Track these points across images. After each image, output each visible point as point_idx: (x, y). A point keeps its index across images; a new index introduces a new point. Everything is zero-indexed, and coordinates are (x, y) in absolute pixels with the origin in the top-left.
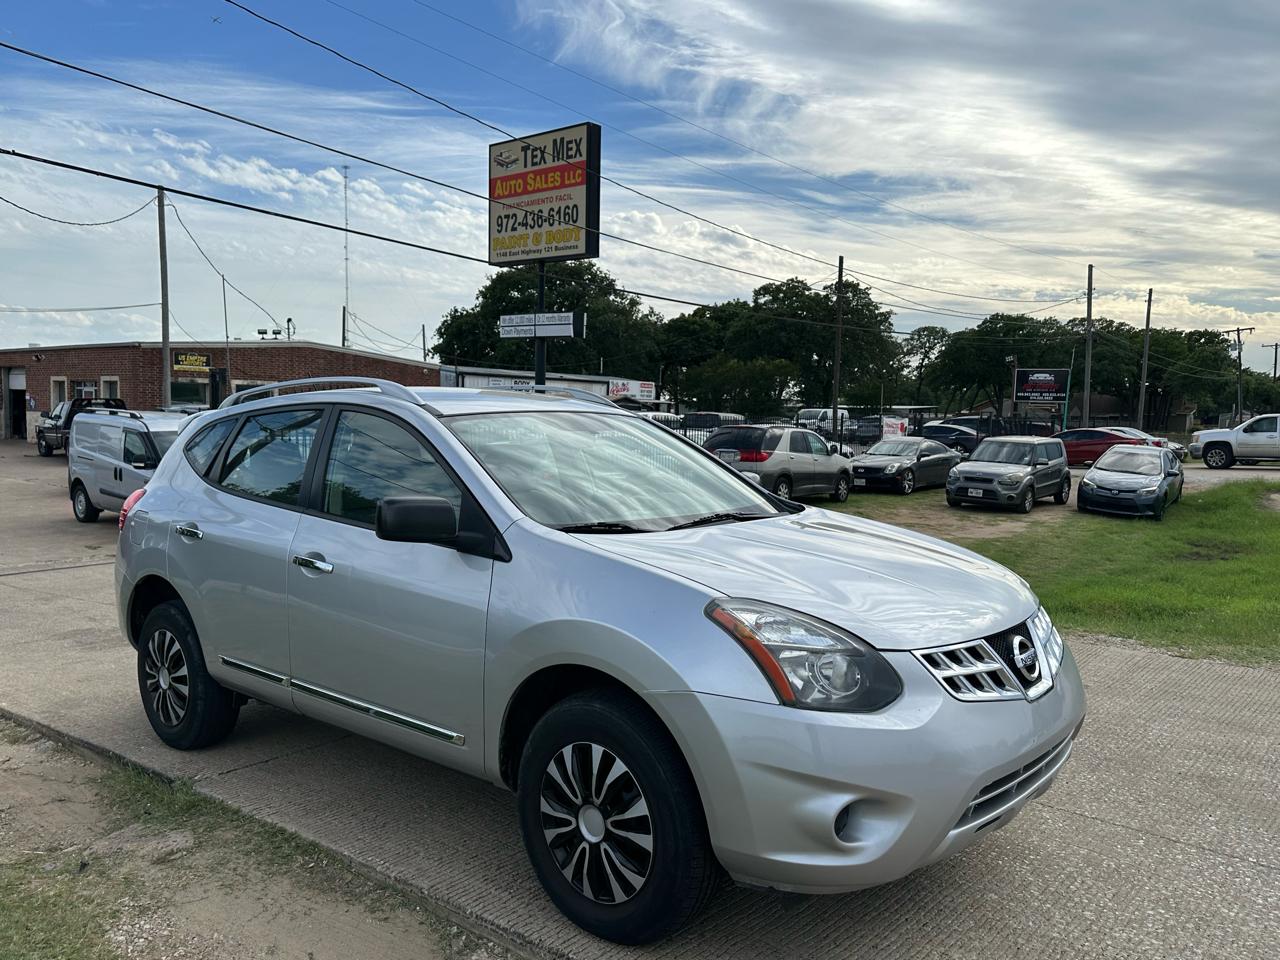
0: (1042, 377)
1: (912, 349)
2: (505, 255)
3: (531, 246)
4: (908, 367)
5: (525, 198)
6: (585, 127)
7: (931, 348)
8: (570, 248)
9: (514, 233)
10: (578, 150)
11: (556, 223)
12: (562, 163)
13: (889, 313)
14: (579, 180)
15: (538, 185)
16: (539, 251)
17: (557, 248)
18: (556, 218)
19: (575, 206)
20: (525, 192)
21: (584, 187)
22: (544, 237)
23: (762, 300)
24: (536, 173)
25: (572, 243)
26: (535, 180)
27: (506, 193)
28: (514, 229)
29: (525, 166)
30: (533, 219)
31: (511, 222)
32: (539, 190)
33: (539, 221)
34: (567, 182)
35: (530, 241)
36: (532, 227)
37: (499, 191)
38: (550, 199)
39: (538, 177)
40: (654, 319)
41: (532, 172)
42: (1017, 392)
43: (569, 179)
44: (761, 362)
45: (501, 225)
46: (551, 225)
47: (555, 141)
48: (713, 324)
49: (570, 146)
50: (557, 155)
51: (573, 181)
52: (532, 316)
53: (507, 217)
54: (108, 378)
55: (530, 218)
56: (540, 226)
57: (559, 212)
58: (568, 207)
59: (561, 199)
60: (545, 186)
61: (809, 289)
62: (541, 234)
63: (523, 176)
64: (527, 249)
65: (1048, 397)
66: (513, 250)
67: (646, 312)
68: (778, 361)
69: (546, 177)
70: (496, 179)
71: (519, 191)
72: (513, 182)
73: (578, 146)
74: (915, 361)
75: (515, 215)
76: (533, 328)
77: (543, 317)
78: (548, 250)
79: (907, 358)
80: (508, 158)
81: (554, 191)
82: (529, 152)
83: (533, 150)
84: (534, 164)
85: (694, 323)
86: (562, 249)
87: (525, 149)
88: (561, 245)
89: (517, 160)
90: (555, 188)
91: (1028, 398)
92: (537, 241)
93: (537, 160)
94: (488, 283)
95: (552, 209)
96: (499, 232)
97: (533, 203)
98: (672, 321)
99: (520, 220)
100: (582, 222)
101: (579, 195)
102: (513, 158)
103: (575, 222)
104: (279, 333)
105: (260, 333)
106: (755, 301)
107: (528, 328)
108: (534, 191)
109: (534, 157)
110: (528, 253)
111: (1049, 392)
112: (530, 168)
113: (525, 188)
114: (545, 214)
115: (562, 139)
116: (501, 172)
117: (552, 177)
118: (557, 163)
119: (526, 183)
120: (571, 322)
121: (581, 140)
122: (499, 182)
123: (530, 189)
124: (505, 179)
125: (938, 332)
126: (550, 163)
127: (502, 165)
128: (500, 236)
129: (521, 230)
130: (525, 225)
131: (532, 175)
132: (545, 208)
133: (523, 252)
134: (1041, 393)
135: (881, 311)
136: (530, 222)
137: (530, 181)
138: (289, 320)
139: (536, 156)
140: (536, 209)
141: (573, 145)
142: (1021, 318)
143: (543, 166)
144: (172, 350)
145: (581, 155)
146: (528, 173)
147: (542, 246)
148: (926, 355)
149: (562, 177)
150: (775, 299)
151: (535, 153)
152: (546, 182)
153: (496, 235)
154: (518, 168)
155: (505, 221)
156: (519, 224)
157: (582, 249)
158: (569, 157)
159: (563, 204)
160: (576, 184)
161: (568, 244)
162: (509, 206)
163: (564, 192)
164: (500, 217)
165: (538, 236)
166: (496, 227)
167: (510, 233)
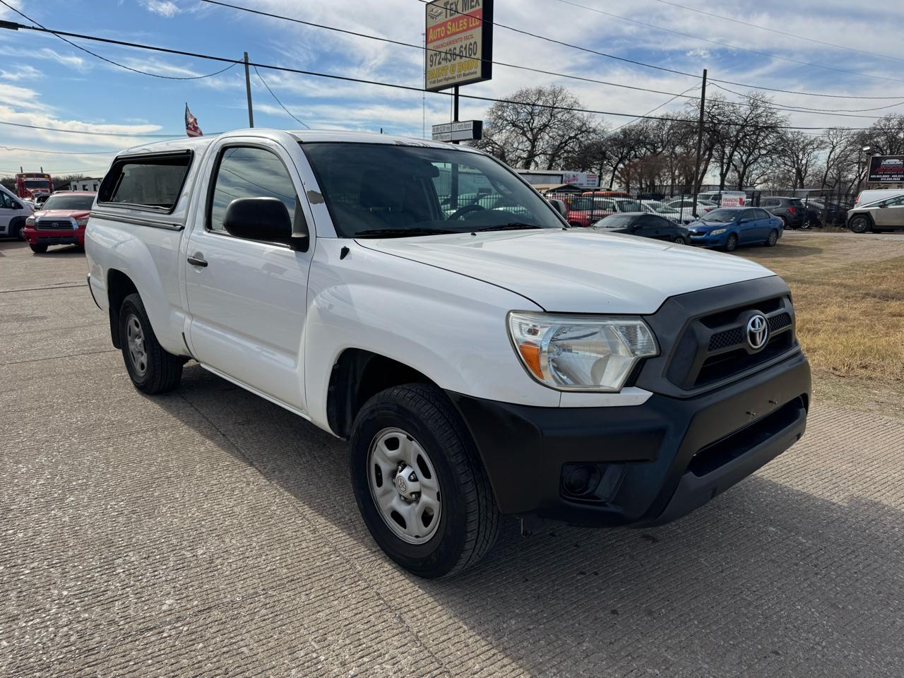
0: (892, 162)
2: (434, 82)
3: (450, 75)
5: (446, 40)
8: (472, 74)
9: (440, 66)
10: (477, 1)
11: (464, 56)
12: (468, 11)
14: (477, 24)
15: (454, 30)
16: (454, 78)
17: (464, 75)
18: (464, 52)
19: (475, 43)
20: (446, 35)
21: (480, 30)
22: (457, 67)
24: (452, 21)
25: (473, 70)
26: (452, 26)
27: (435, 38)
28: (440, 63)
29: (446, 17)
30: (451, 55)
31: (438, 58)
32: (454, 34)
33: (454, 56)
34: (471, 26)
35: (448, 71)
37: (431, 37)
38: (461, 39)
39: (454, 24)
41: (450, 21)
42: (870, 176)
43: (472, 23)
45: (432, 61)
46: (461, 58)
50: (465, 6)
51: (474, 25)
52: (450, 125)
53: (435, 55)
55: (448, 54)
56: (454, 60)
57: (465, 48)
58: (471, 44)
59: (467, 38)
60: (457, 30)
62: (454, 65)
63: (444, 24)
64: (447, 77)
65: (896, 178)
66: (440, 79)
69: (459, 23)
70: (430, 28)
72: (439, 30)
75: (440, 53)
76: (450, 134)
77: (456, 126)
78: (459, 76)
80: (436, 12)
81: (463, 33)
82: (448, 8)
83: (451, 4)
84: (451, 15)
86: (468, 75)
87: (446, 4)
88: (467, 72)
89: (442, 13)
90: (464, 31)
91: (879, 179)
92: (453, 71)
93: (453, 11)
95: (462, 47)
96: (431, 66)
97: (450, 43)
99: (443, 56)
100: (479, 55)
101: (477, 34)
102: (439, 12)
103: (475, 54)
107: (447, 134)
108: (451, 35)
109: (451, 9)
110: (447, 79)
111: (897, 174)
112: (449, 18)
113: (446, 32)
114: (457, 52)
116: (432, 23)
117: (462, 23)
118: (465, 13)
119: (446, 29)
120: (472, 128)
122: (431, 30)
123: (449, 33)
124: (435, 28)
126: (460, 13)
127: (432, 18)
128: (431, 69)
129: (443, 63)
130: (445, 59)
131: (450, 23)
132: (458, 46)
133: (444, 79)
134: (891, 175)
136: (449, 57)
137: (449, 27)
140: (452, 47)
143: (456, 16)
145: (479, 5)
146: (448, 21)
147: (456, 74)
149: (468, 22)
151: (452, 7)
152: (458, 27)
153: (429, 68)
154: (441, 19)
155: (434, 57)
156: (443, 59)
157: (479, 74)
158: (472, 7)
159: (468, 42)
160: (476, 27)
161: (470, 71)
162: (437, 47)
163: (468, 33)
164: (432, 55)
165: (453, 66)
166: (429, 63)
167: (437, 66)
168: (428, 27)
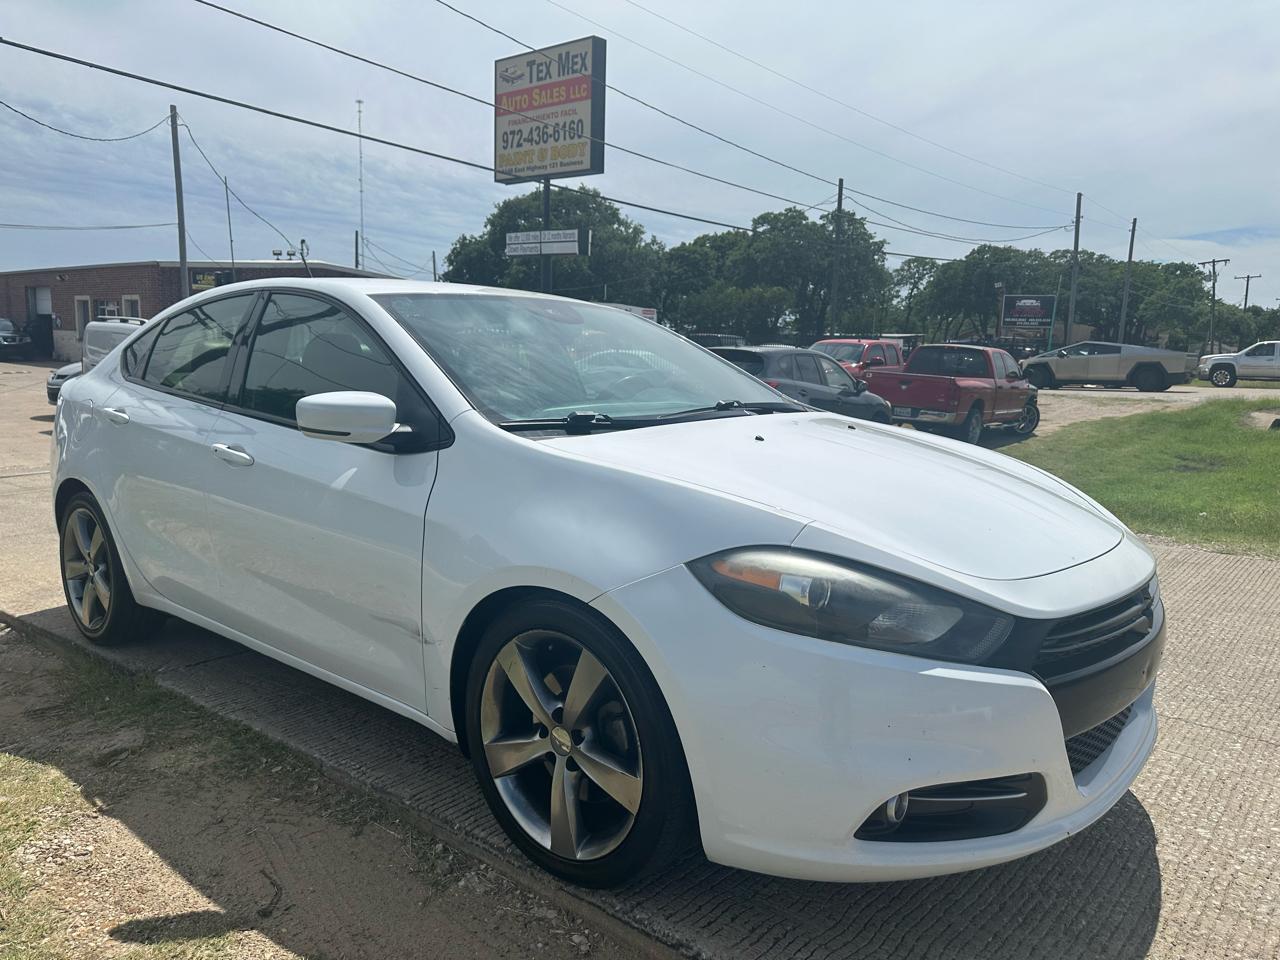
0: (1028, 302)
1: (902, 280)
2: (510, 171)
3: (537, 163)
4: (898, 297)
5: (531, 114)
6: (590, 41)
7: (920, 279)
8: (574, 163)
9: (520, 149)
10: (584, 64)
11: (562, 138)
12: (566, 77)
13: (883, 243)
14: (584, 95)
15: (544, 100)
16: (545, 167)
17: (562, 164)
18: (562, 133)
19: (580, 121)
20: (531, 107)
21: (589, 102)
22: (549, 153)
23: (761, 230)
24: (541, 88)
25: (577, 158)
26: (540, 95)
27: (511, 109)
28: (519, 145)
29: (531, 81)
30: (538, 135)
31: (517, 137)
32: (544, 106)
33: (544, 137)
34: (572, 97)
35: (535, 158)
36: (537, 143)
37: (504, 109)
38: (555, 115)
39: (544, 93)
40: (655, 247)
41: (536, 87)
42: (1004, 318)
43: (574, 93)
44: (757, 289)
45: (507, 141)
46: (556, 140)
47: (560, 56)
48: (712, 253)
49: (576, 60)
50: (562, 69)
51: (578, 96)
52: (538, 233)
53: (513, 133)
54: (128, 297)
55: (535, 134)
56: (545, 142)
57: (564, 126)
58: (573, 122)
59: (566, 113)
60: (550, 101)
61: (806, 218)
62: (546, 150)
63: (529, 91)
64: (532, 165)
65: (1034, 322)
66: (519, 167)
67: (649, 241)
68: (775, 289)
69: (552, 92)
70: (501, 96)
71: (525, 106)
72: (518, 98)
73: (583, 59)
74: (904, 292)
75: (520, 131)
76: (538, 245)
77: (548, 235)
78: (553, 165)
79: (897, 288)
80: (513, 73)
81: (562, 106)
82: (535, 68)
83: (539, 66)
84: (539, 79)
85: (695, 252)
86: (568, 164)
87: (531, 64)
88: (567, 160)
89: (523, 75)
90: (559, 103)
91: (1015, 323)
92: (542, 157)
93: (542, 75)
94: (496, 211)
95: (557, 125)
96: (505, 148)
97: (538, 118)
98: (673, 249)
99: (525, 135)
100: (587, 138)
101: (584, 110)
102: (519, 73)
103: (580, 137)
104: (294, 255)
105: (275, 254)
106: (754, 230)
107: (534, 245)
108: (536, 108)
109: (539, 71)
110: (535, 168)
111: (1035, 318)
112: (535, 83)
113: (530, 103)
114: (550, 131)
115: (568, 53)
116: (508, 88)
117: (559, 92)
118: (562, 78)
119: (531, 98)
120: (576, 239)
121: (586, 53)
122: (504, 99)
123: (535, 104)
124: (510, 95)
125: (927, 264)
126: (555, 78)
127: (508, 81)
128: (506, 152)
129: (526, 146)
130: (530, 140)
131: (537, 91)
132: (551, 123)
133: (528, 168)
134: (1028, 318)
135: (876, 240)
136: (536, 138)
137: (535, 96)
138: (303, 242)
139: (542, 71)
140: (541, 124)
141: (579, 60)
142: (1008, 250)
143: (548, 81)
144: (190, 269)
145: (586, 69)
146: (532, 89)
147: (547, 162)
148: (915, 285)
149: (568, 91)
150: (773, 229)
151: (541, 68)
152: (552, 97)
153: (501, 151)
154: (523, 84)
155: (510, 137)
156: (525, 140)
157: (587, 165)
158: (574, 72)
159: (568, 119)
160: (581, 99)
161: (573, 160)
162: (515, 123)
163: (568, 107)
164: (506, 133)
165: (543, 152)
166: (501, 144)
167: (516, 149)
168: (498, 93)
